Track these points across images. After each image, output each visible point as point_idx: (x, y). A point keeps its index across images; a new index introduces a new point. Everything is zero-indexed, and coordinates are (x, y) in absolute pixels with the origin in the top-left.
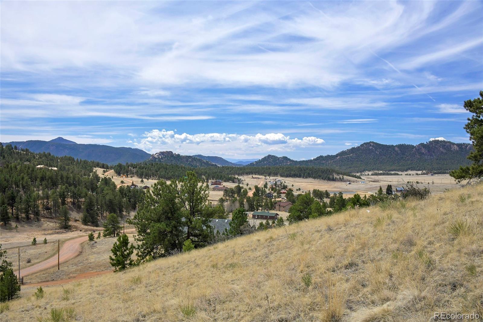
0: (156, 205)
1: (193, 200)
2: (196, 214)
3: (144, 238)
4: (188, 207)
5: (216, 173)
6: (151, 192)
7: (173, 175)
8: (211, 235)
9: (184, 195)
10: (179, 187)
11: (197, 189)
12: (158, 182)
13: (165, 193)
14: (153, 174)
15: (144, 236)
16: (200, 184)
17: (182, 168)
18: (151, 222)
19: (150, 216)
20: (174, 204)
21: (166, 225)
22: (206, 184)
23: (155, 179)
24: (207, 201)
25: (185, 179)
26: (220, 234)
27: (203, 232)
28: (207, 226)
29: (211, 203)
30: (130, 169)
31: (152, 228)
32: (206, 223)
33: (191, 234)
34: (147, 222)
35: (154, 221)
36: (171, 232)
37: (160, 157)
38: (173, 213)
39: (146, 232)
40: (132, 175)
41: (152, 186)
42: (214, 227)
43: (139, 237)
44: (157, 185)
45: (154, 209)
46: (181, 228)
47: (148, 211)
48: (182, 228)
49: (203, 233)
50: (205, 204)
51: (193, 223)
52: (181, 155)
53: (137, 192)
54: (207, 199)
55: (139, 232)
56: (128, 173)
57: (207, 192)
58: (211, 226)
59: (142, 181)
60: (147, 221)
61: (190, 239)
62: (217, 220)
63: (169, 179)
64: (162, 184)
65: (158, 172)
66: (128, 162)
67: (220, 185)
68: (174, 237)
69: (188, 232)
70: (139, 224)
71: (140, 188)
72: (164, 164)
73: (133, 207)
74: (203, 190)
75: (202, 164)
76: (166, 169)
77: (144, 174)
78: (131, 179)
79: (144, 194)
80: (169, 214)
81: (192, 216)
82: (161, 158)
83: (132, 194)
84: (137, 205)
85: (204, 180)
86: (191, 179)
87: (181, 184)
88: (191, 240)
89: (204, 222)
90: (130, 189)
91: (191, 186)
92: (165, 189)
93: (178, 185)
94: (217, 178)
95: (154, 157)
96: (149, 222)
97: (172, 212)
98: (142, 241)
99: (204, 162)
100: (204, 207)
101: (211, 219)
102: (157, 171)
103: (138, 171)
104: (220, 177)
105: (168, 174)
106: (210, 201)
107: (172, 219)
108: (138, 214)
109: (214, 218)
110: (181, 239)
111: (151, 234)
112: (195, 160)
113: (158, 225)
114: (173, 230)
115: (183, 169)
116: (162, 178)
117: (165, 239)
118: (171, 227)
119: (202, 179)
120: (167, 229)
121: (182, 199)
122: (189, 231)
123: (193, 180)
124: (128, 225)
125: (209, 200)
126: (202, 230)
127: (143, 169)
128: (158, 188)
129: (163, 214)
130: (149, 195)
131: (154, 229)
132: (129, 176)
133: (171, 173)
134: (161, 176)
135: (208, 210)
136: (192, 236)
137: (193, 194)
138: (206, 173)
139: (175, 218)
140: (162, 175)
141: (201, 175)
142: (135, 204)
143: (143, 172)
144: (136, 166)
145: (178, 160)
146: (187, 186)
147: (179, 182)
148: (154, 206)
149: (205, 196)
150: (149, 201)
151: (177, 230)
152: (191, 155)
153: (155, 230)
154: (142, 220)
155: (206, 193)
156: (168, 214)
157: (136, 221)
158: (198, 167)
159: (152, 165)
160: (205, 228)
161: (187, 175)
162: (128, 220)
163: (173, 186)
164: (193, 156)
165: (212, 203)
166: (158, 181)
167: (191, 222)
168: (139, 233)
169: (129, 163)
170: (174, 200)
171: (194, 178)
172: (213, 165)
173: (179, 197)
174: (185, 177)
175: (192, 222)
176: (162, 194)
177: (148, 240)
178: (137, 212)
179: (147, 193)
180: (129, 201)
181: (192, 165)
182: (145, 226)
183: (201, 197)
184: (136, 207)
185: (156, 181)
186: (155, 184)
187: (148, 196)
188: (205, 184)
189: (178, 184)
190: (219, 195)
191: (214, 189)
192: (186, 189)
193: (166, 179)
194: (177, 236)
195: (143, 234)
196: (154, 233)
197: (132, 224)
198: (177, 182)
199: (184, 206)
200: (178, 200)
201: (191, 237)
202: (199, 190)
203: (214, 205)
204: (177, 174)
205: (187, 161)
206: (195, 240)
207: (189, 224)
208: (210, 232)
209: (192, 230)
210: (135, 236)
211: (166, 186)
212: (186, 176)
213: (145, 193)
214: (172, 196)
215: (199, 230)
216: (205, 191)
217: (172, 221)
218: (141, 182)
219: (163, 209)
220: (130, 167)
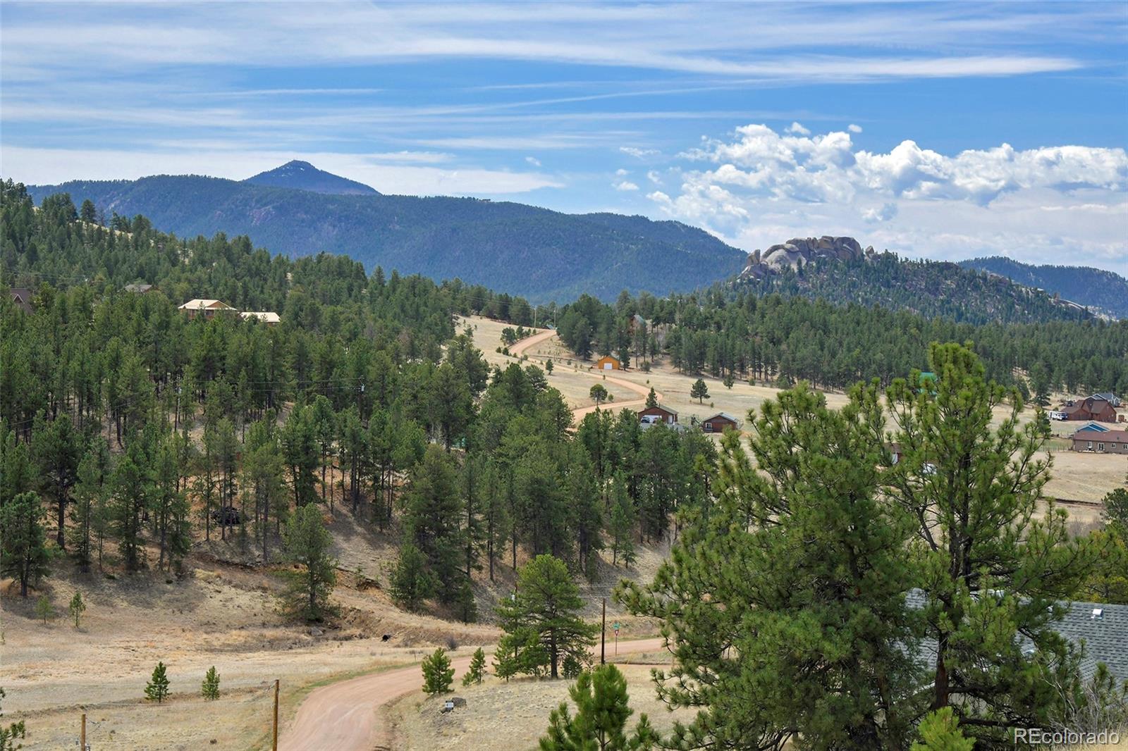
0: (774, 518)
1: (967, 498)
2: (985, 570)
3: (704, 692)
4: (937, 533)
5: (1087, 354)
6: (745, 446)
7: (858, 363)
8: (1065, 689)
9: (918, 472)
10: (892, 427)
11: (986, 436)
12: (780, 397)
13: (818, 456)
14: (756, 354)
15: (707, 679)
16: (1000, 414)
17: (905, 327)
18: (742, 609)
19: (742, 573)
20: (863, 513)
21: (825, 626)
22: (1033, 412)
23: (767, 382)
24: (1042, 507)
25: (922, 383)
26: (1112, 685)
27: (1019, 674)
28: (1039, 640)
29: (1063, 513)
30: (637, 327)
31: (748, 639)
32: (1039, 624)
33: (958, 679)
34: (721, 607)
35: (760, 599)
36: (849, 664)
37: (794, 267)
38: (860, 562)
39: (716, 657)
40: (649, 360)
41: (752, 419)
42: (1077, 645)
43: (682, 684)
44: (775, 411)
45: (762, 538)
46: (900, 646)
47: (731, 548)
48: (909, 644)
49: (1023, 679)
50: (1027, 520)
51: (966, 620)
52: (902, 256)
53: (674, 444)
54: (1039, 496)
55: (683, 655)
56: (628, 343)
57: (1038, 456)
58: (1064, 642)
59: (700, 391)
60: (725, 600)
61: (949, 708)
62: (1097, 612)
63: (838, 380)
64: (803, 408)
65: (784, 347)
66: (628, 289)
67: (1113, 421)
68: (863, 690)
69: (941, 666)
70: (680, 615)
71: (689, 424)
72: (814, 301)
73: (652, 523)
74: (1018, 444)
75: (1011, 307)
76: (826, 331)
77: (710, 353)
78: (643, 377)
79: (711, 455)
80: (841, 568)
81: (961, 579)
82: (800, 271)
83: (646, 454)
84: (672, 516)
85: (1025, 395)
86: (955, 385)
87: (900, 408)
88: (957, 711)
89: (1027, 620)
90: (636, 431)
91: (955, 422)
92: (820, 435)
93: (885, 414)
94: (1092, 385)
95: (764, 268)
96: (734, 604)
97: (853, 559)
98: (697, 703)
99: (1021, 298)
100: (1024, 533)
101: (1062, 604)
102: (775, 342)
103: (678, 339)
104: (1108, 376)
105: (833, 355)
106: (1058, 506)
107: (853, 592)
108: (679, 561)
109: (1080, 599)
110: (901, 703)
111: (744, 672)
112: (976, 288)
113: (781, 625)
114: (859, 653)
115: (914, 331)
116: (802, 375)
117: (814, 698)
118: (848, 635)
119: (1015, 387)
120: (827, 646)
121: (908, 492)
122: (947, 663)
123: (964, 392)
124: (628, 617)
125: (1050, 501)
126: (1017, 663)
127: (704, 327)
128: (785, 429)
129: (809, 567)
130: (732, 462)
131: (758, 645)
132: (632, 361)
133: (849, 350)
134: (795, 366)
135: (1047, 553)
136: (964, 691)
137: (965, 463)
138: (1035, 353)
139: (870, 588)
140: (803, 359)
141: (1009, 362)
142: (661, 510)
143: (702, 346)
144: (672, 313)
145: (888, 285)
146: (936, 419)
147: (890, 400)
148: (764, 521)
149: (1031, 478)
150: (733, 495)
151: (879, 654)
152: (955, 259)
153: (764, 651)
154: (697, 595)
155: (1034, 459)
156: (833, 566)
157: (665, 599)
158: (990, 324)
159: (753, 306)
160: (1029, 648)
161: (931, 366)
162: (628, 591)
163: (861, 418)
164: (967, 262)
165: (1071, 518)
166: (780, 391)
167: (956, 617)
168: (683, 661)
169: (637, 297)
170: (863, 495)
171: (968, 379)
172: (1069, 314)
173: (890, 480)
174: (924, 375)
175: (962, 614)
176: (801, 459)
177: (726, 699)
178: (675, 552)
179: (726, 452)
180: (633, 492)
181: (958, 310)
182: (714, 626)
183: (1006, 481)
184: (665, 523)
185: (771, 394)
186: (767, 408)
187: (727, 468)
188: (1028, 415)
189: (885, 408)
190: (1106, 475)
191: (1078, 443)
192: (931, 438)
193: (826, 384)
194: (882, 686)
195: (700, 669)
196: (760, 667)
197: (645, 613)
198: (882, 400)
199: (919, 527)
200: (888, 493)
201: (956, 698)
202: (998, 441)
203: (1077, 525)
204: (879, 356)
205: (935, 289)
206: (976, 711)
207: (945, 624)
208: (1058, 670)
209: (963, 659)
210: (662, 677)
211: (823, 418)
212: (927, 370)
213: (715, 455)
214: (854, 474)
215: (998, 663)
216: (1031, 449)
217: (853, 605)
218: (694, 395)
219: (810, 537)
220: (637, 317)
